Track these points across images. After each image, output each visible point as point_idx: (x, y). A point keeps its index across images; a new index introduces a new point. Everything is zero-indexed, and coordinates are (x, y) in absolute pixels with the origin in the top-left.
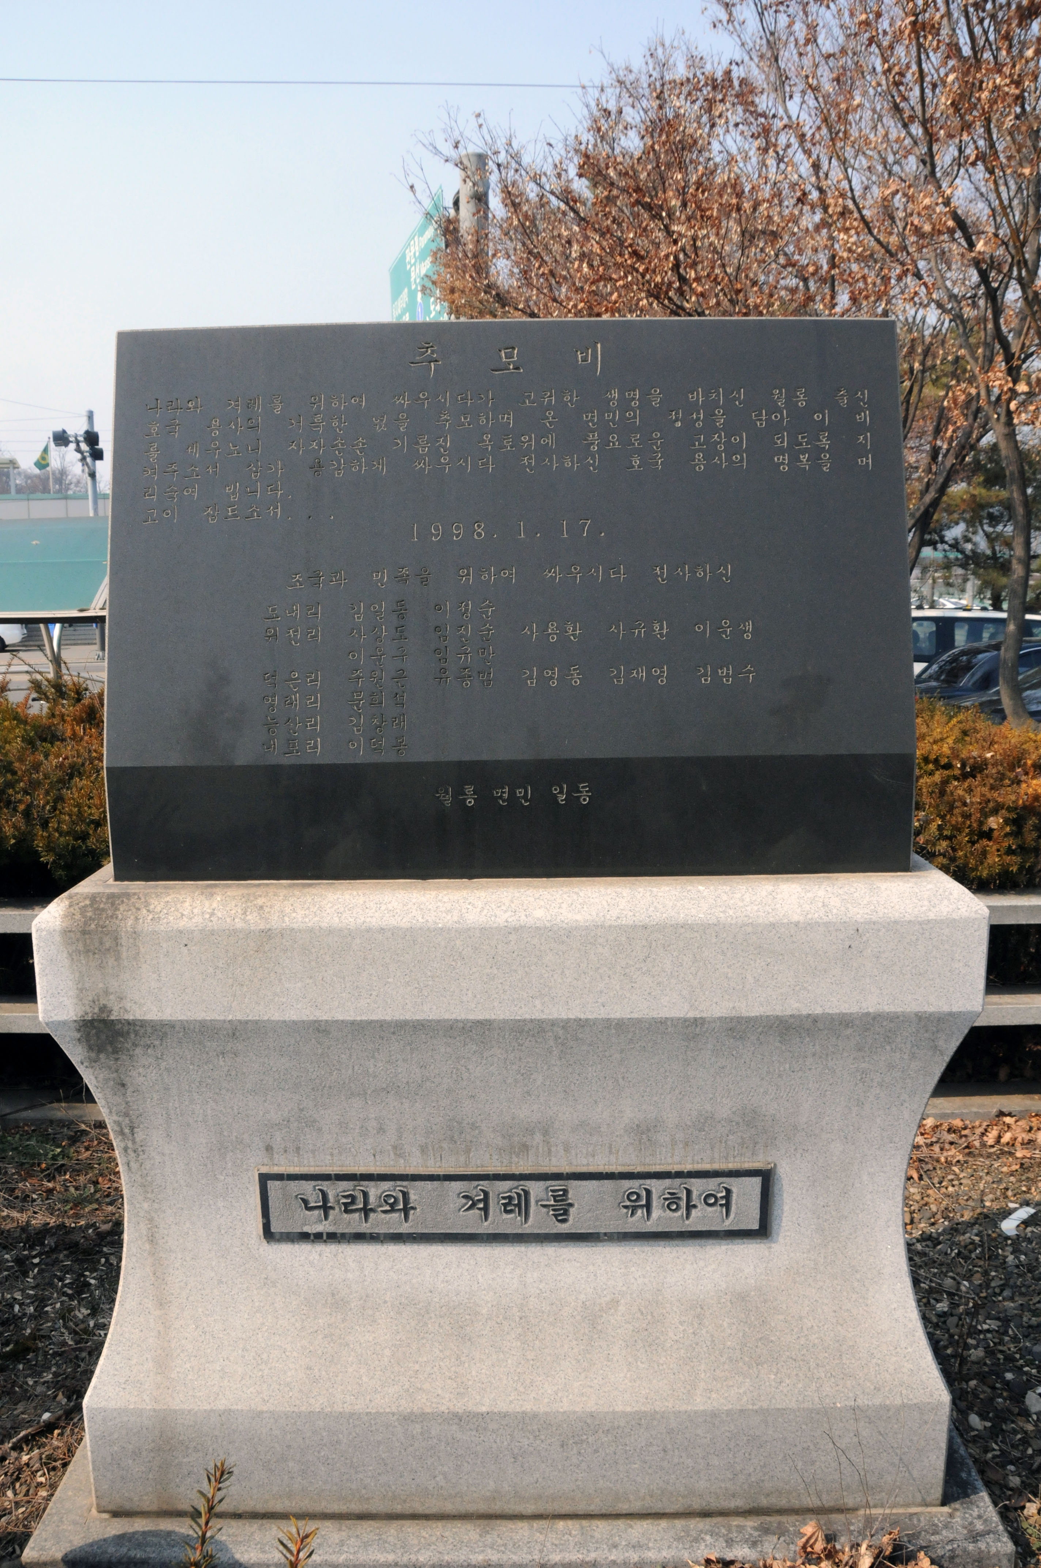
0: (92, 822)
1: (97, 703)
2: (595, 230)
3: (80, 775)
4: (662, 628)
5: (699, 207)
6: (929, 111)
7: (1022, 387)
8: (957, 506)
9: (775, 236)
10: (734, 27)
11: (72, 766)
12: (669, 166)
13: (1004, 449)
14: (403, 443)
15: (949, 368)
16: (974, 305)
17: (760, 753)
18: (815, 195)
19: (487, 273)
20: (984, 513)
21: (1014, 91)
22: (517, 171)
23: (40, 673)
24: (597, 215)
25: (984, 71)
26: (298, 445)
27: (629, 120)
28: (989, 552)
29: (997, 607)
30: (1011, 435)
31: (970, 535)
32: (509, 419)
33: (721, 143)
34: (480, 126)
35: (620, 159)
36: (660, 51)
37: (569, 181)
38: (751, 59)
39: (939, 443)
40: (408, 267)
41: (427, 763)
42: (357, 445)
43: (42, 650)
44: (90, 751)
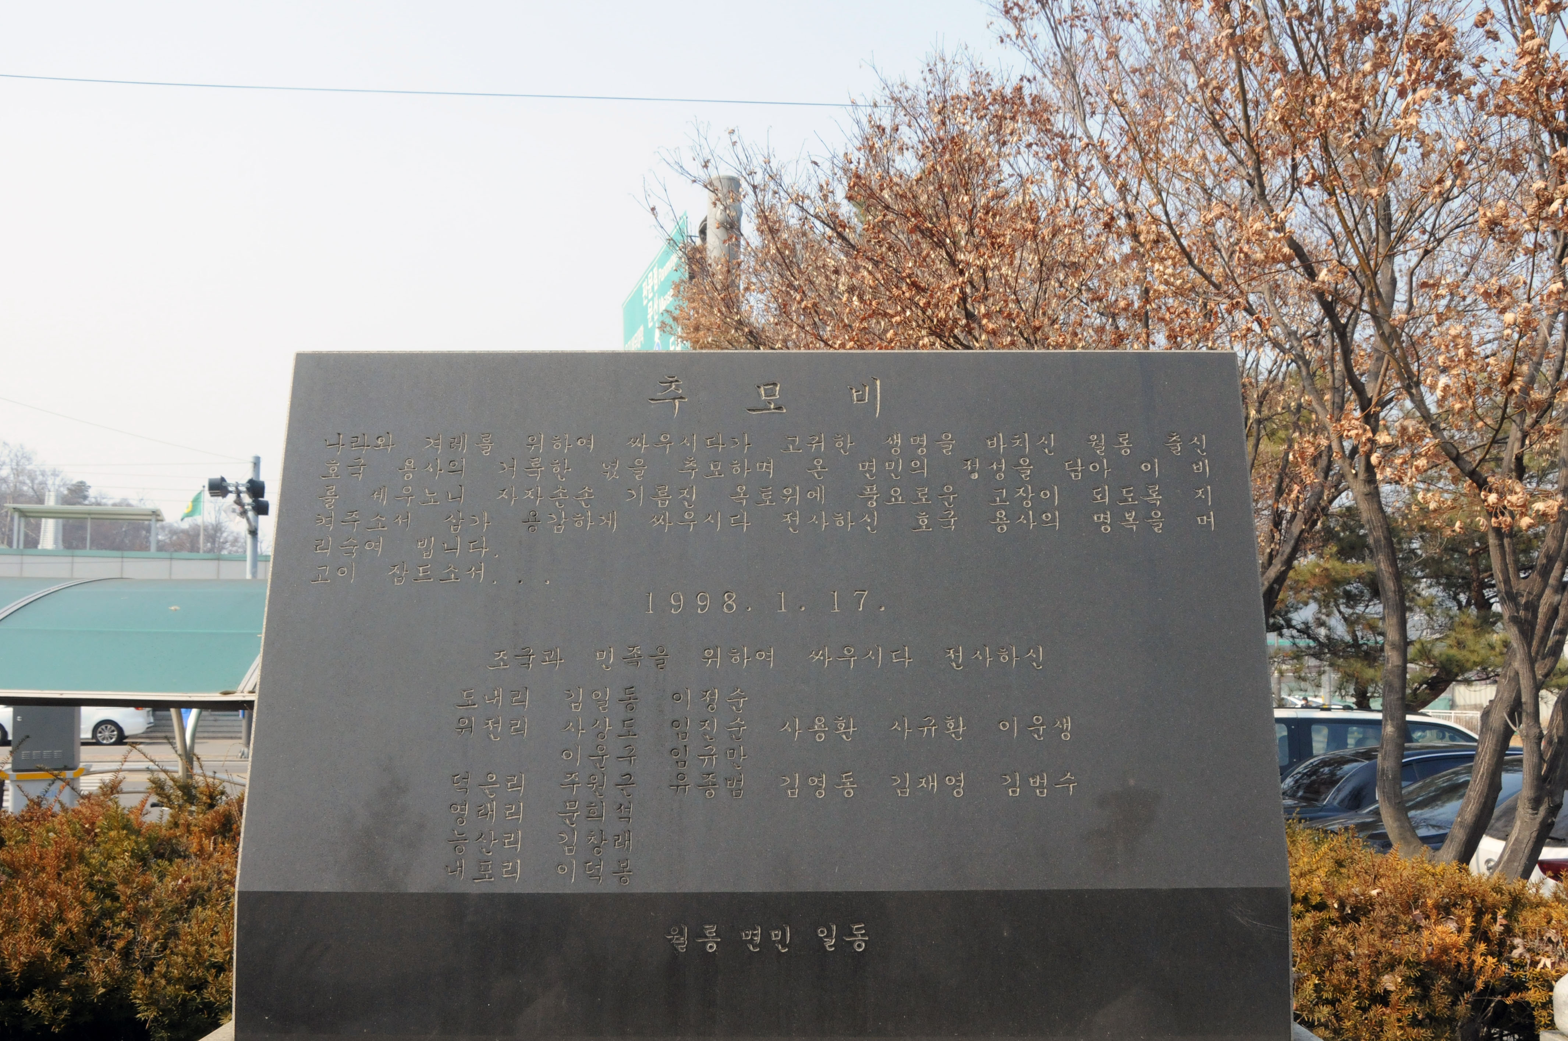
0: (214, 965)
1: (234, 810)
2: (867, 258)
3: (204, 902)
4: (957, 726)
5: (989, 233)
6: (1254, 127)
7: (1383, 438)
8: (1306, 582)
9: (1075, 268)
10: (1024, 42)
11: (194, 892)
12: (954, 188)
13: (1366, 512)
14: (638, 495)
15: (1289, 418)
16: (1317, 344)
17: (1086, 887)
18: (1122, 222)
19: (738, 308)
20: (1339, 591)
21: (1352, 105)
22: (775, 193)
23: (166, 771)
24: (869, 241)
25: (1315, 85)
26: (510, 495)
27: (906, 140)
28: (1348, 638)
29: (1363, 703)
30: (1374, 495)
31: (1324, 617)
32: (769, 468)
33: (1011, 166)
34: (734, 143)
35: (896, 180)
36: (940, 66)
37: (836, 205)
38: (1045, 75)
39: (1281, 507)
40: (645, 302)
41: (657, 895)
42: (582, 495)
43: (171, 744)
44: (220, 872)
